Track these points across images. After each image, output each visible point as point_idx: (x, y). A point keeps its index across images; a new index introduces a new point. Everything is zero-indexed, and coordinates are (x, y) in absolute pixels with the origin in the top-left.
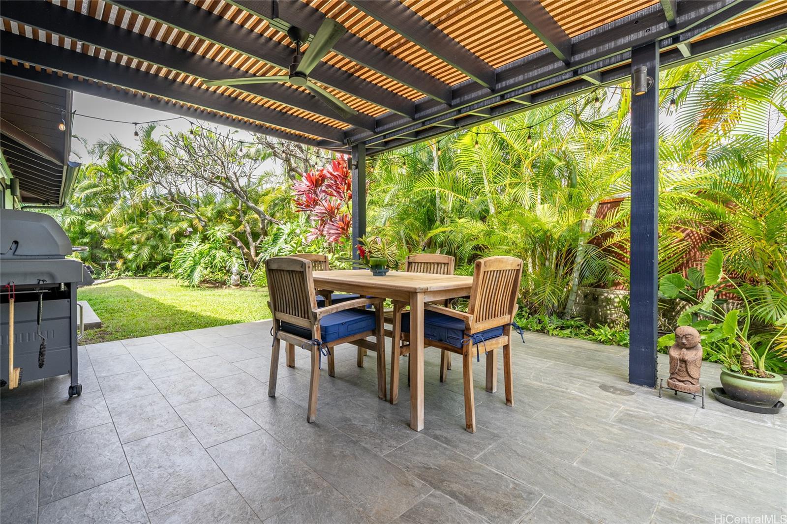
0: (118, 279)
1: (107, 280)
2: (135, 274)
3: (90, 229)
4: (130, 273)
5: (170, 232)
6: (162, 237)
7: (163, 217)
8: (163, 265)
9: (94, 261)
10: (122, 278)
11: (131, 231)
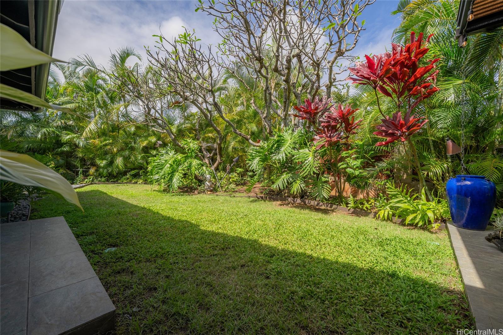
0: (92, 184)
1: (81, 185)
2: (107, 180)
3: (65, 140)
4: (103, 179)
5: (140, 145)
6: (132, 149)
7: (132, 132)
8: (133, 172)
9: (69, 169)
10: (95, 183)
11: (104, 143)
